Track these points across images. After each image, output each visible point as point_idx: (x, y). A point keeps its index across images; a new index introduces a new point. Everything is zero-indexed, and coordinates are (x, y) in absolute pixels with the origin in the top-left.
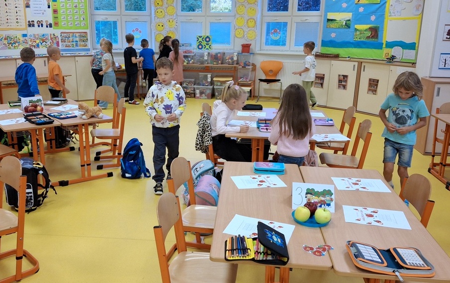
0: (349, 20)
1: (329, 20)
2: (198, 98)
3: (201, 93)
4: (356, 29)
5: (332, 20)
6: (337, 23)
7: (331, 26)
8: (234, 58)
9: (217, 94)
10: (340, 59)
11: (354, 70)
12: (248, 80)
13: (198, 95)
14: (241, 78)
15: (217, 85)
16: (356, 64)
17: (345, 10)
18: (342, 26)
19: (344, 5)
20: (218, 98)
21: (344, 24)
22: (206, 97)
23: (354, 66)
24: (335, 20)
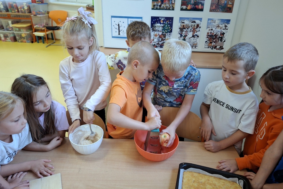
2: (3, 41)
3: (6, 37)
8: (25, 7)
9: (17, 38)
12: (41, 27)
13: (3, 39)
14: (36, 25)
15: (16, 31)
20: (20, 41)
22: (10, 41)
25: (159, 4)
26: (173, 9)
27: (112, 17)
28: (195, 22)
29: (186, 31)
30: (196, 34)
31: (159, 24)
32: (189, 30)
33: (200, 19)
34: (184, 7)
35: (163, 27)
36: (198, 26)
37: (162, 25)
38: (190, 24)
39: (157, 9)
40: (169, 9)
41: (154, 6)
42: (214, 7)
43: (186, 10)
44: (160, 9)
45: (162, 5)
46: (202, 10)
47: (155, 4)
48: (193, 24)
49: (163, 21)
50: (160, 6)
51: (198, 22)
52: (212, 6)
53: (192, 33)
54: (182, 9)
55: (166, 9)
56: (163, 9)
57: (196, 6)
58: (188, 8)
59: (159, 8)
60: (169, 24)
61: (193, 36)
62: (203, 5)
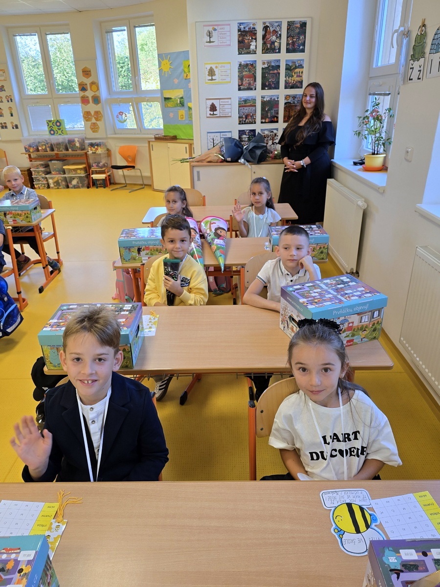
0: (182, 98)
1: (166, 99)
2: (53, 188)
4: (189, 107)
5: (168, 99)
6: (173, 101)
7: (169, 105)
10: (178, 141)
11: (186, 152)
16: (187, 146)
17: (177, 87)
18: (177, 104)
19: (176, 81)
20: (72, 187)
21: (179, 102)
23: (186, 148)
24: (171, 98)
25: (244, 120)
26: (255, 123)
27: (208, 133)
28: (273, 132)
29: (267, 140)
30: (274, 141)
31: (245, 136)
32: (269, 138)
33: (277, 129)
34: (264, 121)
35: (248, 138)
36: (275, 134)
37: (248, 136)
38: (269, 134)
39: (242, 124)
40: (252, 123)
41: (240, 121)
42: (286, 118)
43: (265, 122)
44: (245, 124)
45: (247, 120)
46: (277, 122)
47: (241, 120)
48: (271, 133)
49: (248, 133)
50: (245, 121)
51: (275, 131)
52: (284, 118)
53: (271, 141)
54: (262, 123)
55: (250, 123)
56: (248, 123)
57: (273, 119)
58: (267, 121)
59: (244, 122)
60: (253, 135)
61: (273, 144)
62: (277, 118)
